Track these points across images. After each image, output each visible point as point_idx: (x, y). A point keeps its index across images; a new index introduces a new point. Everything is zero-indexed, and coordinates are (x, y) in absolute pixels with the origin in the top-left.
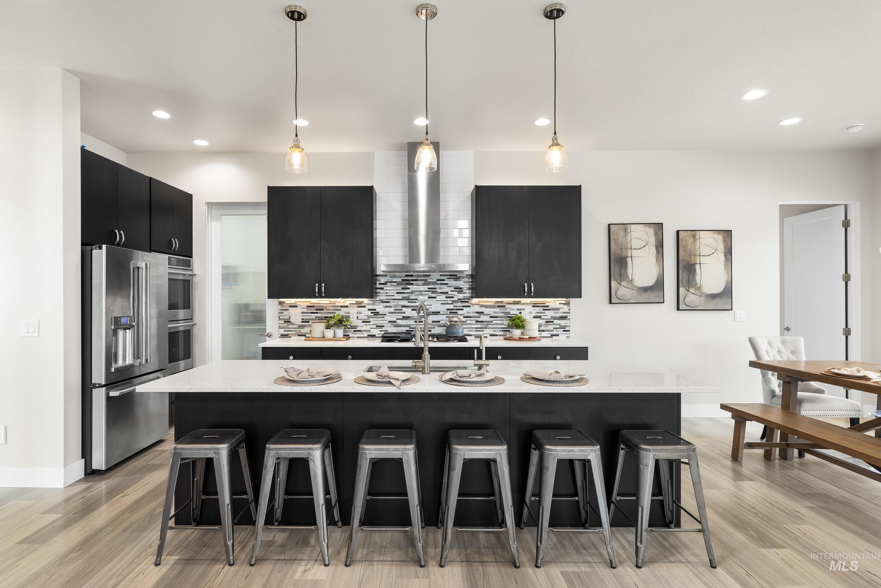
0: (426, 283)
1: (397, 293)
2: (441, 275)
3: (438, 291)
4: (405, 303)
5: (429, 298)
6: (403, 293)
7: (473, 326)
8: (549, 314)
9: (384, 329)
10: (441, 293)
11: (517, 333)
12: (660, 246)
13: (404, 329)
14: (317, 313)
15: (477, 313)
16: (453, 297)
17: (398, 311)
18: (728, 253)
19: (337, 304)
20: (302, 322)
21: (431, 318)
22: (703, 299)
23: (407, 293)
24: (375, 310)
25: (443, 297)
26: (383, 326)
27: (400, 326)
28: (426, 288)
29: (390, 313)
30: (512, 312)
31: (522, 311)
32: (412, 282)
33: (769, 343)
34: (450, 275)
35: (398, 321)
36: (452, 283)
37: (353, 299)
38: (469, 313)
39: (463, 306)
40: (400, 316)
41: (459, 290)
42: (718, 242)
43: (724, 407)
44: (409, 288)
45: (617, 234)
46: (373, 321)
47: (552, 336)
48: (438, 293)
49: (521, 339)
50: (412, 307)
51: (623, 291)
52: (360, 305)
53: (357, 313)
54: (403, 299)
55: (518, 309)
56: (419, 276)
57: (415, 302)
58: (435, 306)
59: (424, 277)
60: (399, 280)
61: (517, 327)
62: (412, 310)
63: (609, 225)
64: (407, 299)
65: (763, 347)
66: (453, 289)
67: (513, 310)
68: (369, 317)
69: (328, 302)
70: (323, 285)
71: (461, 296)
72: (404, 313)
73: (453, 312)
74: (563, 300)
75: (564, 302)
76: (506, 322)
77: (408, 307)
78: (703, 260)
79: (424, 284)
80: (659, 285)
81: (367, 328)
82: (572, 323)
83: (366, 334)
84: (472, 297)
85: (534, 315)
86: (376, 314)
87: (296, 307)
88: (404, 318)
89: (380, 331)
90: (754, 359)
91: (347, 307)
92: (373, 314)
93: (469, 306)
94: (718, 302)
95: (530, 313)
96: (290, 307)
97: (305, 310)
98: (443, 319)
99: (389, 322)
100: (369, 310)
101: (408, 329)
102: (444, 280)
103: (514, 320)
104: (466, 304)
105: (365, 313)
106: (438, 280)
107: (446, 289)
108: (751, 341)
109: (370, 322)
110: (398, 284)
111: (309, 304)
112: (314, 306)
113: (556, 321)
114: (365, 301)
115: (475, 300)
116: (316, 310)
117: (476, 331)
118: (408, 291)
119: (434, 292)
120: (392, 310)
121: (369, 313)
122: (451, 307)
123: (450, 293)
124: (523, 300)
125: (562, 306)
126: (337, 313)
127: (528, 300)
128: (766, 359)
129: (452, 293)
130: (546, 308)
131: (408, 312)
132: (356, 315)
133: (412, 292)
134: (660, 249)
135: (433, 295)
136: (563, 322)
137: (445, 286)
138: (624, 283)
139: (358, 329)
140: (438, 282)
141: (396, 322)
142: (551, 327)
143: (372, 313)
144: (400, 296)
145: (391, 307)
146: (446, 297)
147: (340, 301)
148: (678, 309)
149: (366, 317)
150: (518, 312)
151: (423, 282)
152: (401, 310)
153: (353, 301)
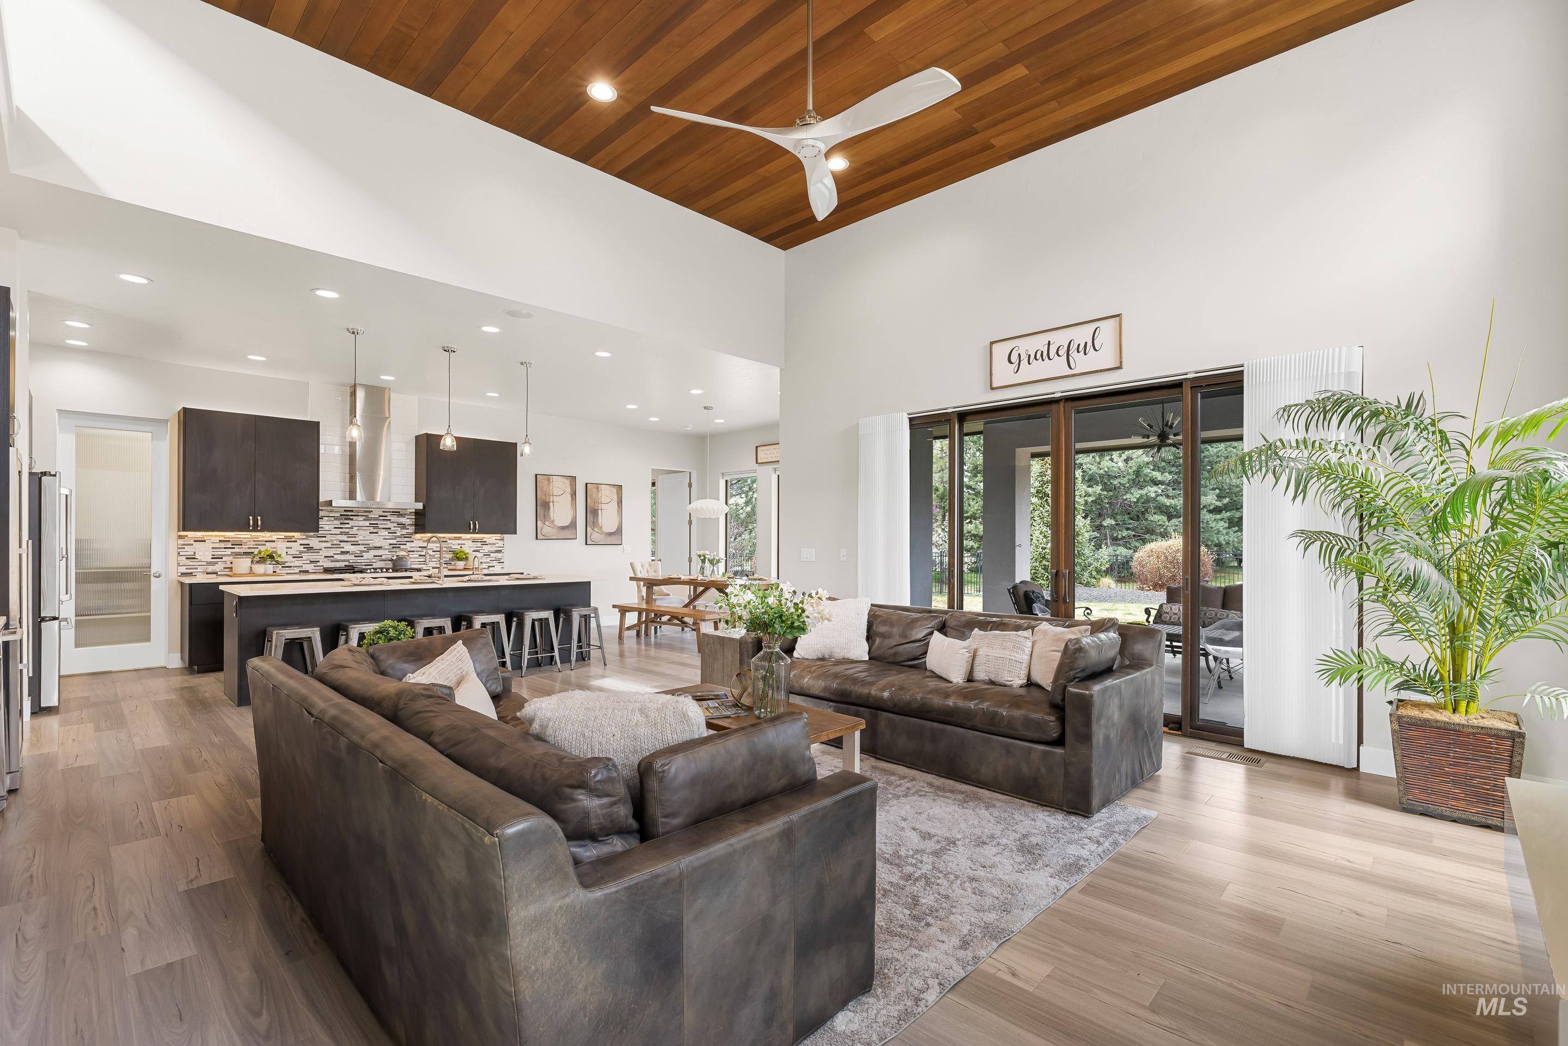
0: (367, 519)
1: (335, 528)
2: (383, 512)
3: (380, 526)
4: (344, 538)
5: (370, 533)
6: (342, 528)
7: (416, 560)
8: (487, 549)
9: (318, 564)
10: (383, 528)
11: (461, 564)
12: (574, 494)
13: (342, 564)
14: (234, 548)
15: (420, 547)
16: (396, 533)
17: (334, 546)
18: (620, 502)
19: (260, 539)
20: (212, 558)
21: (373, 553)
22: (603, 536)
23: (345, 528)
24: (309, 545)
25: (386, 533)
26: (319, 561)
27: (338, 561)
28: (367, 523)
29: (325, 548)
30: (453, 547)
31: (463, 546)
32: (351, 517)
33: (642, 566)
34: (393, 512)
35: (335, 556)
36: (394, 518)
37: (283, 533)
38: (412, 547)
39: (406, 541)
40: (339, 551)
41: (403, 526)
42: (613, 493)
43: (614, 606)
44: (348, 524)
45: (542, 483)
46: (305, 556)
47: (489, 567)
48: (380, 528)
49: (465, 569)
50: (351, 541)
51: (546, 529)
52: (290, 540)
53: (287, 548)
54: (341, 533)
55: (459, 544)
56: (358, 512)
57: (355, 537)
58: (376, 541)
59: (365, 513)
60: (338, 515)
61: (459, 559)
62: (352, 545)
63: (536, 475)
64: (347, 533)
65: (638, 568)
66: (396, 525)
67: (455, 545)
68: (301, 552)
69: (249, 536)
70: (259, 518)
71: (404, 532)
72: (343, 548)
73: (395, 547)
74: (498, 536)
75: (499, 538)
76: (451, 556)
77: (348, 542)
78: (604, 506)
79: (364, 520)
80: (573, 525)
81: (300, 563)
82: (506, 556)
83: (297, 570)
84: (416, 533)
85: (473, 549)
86: (309, 548)
87: (205, 541)
88: (342, 553)
89: (314, 566)
90: (633, 576)
91: (274, 541)
92: (306, 550)
93: (413, 541)
94: (613, 539)
95: (470, 547)
96: (195, 541)
97: (217, 545)
98: (386, 554)
99: (325, 557)
100: (301, 545)
101: (347, 563)
102: (387, 516)
103: (457, 554)
104: (407, 539)
105: (296, 548)
106: (380, 516)
107: (389, 525)
108: (631, 564)
109: (302, 557)
110: (336, 518)
111: (223, 539)
112: (229, 541)
113: (492, 555)
114: (297, 535)
115: (418, 536)
116: (232, 545)
117: (419, 564)
118: (347, 526)
119: (375, 526)
120: (329, 545)
121: (301, 548)
122: (394, 542)
123: (393, 528)
124: (463, 536)
125: (497, 541)
126: (262, 548)
127: (468, 536)
128: (639, 576)
129: (394, 529)
130: (484, 543)
131: (347, 547)
132: (285, 550)
133: (352, 528)
134: (574, 496)
135: (375, 531)
136: (499, 555)
137: (388, 522)
138: (547, 523)
139: (286, 565)
140: (380, 518)
141: (333, 557)
142: (488, 560)
143: (304, 548)
144: (338, 531)
145: (328, 542)
146: (389, 533)
147: (267, 535)
148: (586, 544)
149: (298, 553)
150: (459, 547)
151: (364, 518)
152: (340, 545)
153: (282, 535)
